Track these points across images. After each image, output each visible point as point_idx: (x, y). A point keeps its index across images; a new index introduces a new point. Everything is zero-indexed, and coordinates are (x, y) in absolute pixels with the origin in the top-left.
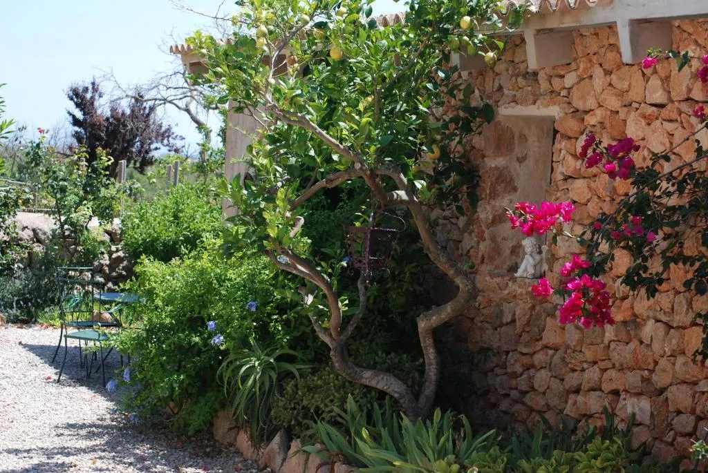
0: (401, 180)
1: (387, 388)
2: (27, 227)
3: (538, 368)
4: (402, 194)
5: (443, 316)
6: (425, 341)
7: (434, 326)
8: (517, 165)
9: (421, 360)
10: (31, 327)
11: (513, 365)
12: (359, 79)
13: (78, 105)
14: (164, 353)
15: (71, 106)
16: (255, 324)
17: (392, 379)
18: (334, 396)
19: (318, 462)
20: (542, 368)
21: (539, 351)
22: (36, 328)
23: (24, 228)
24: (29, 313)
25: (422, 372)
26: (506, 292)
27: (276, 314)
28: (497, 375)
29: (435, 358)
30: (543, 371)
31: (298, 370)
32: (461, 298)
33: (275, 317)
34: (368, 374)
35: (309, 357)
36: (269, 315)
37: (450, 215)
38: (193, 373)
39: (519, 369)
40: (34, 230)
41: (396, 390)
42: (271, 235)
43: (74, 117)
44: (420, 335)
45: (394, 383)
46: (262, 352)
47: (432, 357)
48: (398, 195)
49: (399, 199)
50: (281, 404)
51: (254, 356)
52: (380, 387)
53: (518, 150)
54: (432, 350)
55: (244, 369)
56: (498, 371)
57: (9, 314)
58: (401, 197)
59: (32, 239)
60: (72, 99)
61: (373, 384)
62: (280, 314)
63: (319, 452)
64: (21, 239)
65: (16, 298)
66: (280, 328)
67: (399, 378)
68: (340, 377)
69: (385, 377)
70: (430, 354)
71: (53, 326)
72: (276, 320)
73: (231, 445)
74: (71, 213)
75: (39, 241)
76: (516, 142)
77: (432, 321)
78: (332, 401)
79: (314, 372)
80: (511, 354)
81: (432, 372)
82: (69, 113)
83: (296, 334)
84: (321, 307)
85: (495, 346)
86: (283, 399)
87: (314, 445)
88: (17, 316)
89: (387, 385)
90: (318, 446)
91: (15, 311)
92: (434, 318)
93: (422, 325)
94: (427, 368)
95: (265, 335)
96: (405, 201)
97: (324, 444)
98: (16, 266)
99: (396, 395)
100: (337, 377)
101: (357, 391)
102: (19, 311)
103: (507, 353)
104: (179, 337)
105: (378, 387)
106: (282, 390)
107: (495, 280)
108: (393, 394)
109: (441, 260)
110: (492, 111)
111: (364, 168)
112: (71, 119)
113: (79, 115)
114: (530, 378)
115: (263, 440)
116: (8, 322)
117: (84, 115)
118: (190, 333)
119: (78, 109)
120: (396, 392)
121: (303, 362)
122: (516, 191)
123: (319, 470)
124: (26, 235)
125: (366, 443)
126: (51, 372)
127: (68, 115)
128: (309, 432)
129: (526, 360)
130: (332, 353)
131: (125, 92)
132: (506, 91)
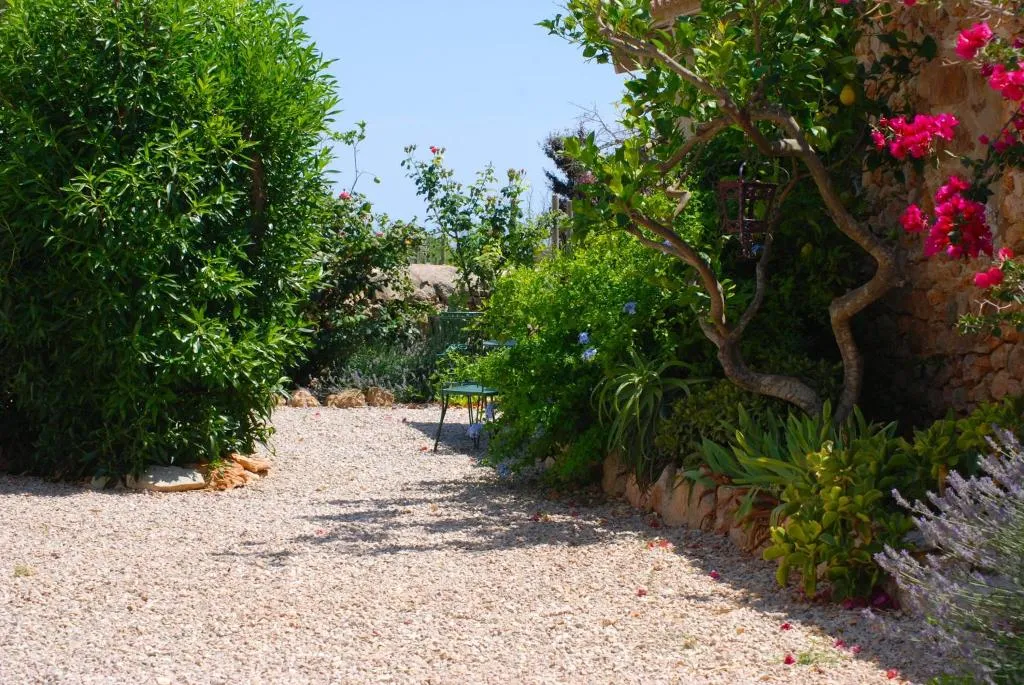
0: (792, 126)
1: (791, 397)
2: (426, 283)
3: (996, 369)
4: (794, 143)
5: (859, 302)
6: (840, 336)
7: (849, 314)
8: (972, 114)
9: (840, 364)
10: (426, 407)
11: (968, 370)
12: (741, 5)
13: (560, 163)
14: (533, 380)
15: (551, 165)
16: (635, 331)
17: (797, 385)
18: (726, 410)
19: (702, 489)
20: (1001, 369)
21: (997, 348)
22: (434, 408)
23: (423, 284)
24: (425, 390)
25: (840, 377)
26: (960, 279)
27: (662, 319)
28: (954, 388)
29: (856, 357)
30: (1001, 373)
31: (689, 386)
32: (880, 277)
33: (662, 321)
34: (766, 380)
35: (706, 370)
36: (655, 320)
37: (899, 190)
38: (569, 405)
39: (975, 375)
40: (436, 287)
41: (802, 398)
42: (617, 194)
43: (555, 179)
44: (833, 328)
45: (799, 389)
46: (645, 364)
47: (851, 357)
48: (786, 143)
49: (788, 149)
50: (666, 428)
51: (634, 371)
52: (781, 395)
53: (973, 96)
54: (850, 348)
55: (621, 387)
56: (954, 382)
57: (397, 391)
58: (791, 146)
59: (434, 299)
60: (550, 155)
61: (774, 392)
62: (667, 318)
63: (703, 477)
64: (419, 299)
65: (406, 370)
66: (666, 335)
67: (805, 383)
68: (736, 389)
69: (789, 383)
70: (849, 352)
71: (456, 405)
72: (662, 326)
73: (621, 495)
74: (475, 255)
75: (442, 300)
76: (970, 85)
77: (846, 308)
78: (724, 418)
79: (710, 386)
80: (967, 357)
81: (852, 377)
82: (548, 174)
83: (689, 342)
84: (700, 294)
85: (949, 350)
86: (669, 422)
87: (698, 469)
88: (407, 393)
89: (791, 392)
90: (702, 471)
91: (405, 387)
92: (848, 304)
93: (835, 314)
94: (846, 371)
95: (649, 345)
96: (796, 151)
97: (709, 467)
98: (410, 331)
99: (803, 405)
100: (733, 388)
101: (755, 402)
102: (411, 387)
103: (963, 356)
104: (548, 357)
105: (780, 396)
106: (669, 412)
107: (947, 264)
108: (798, 403)
109: (850, 226)
110: (935, 46)
111: (731, 106)
112: (551, 183)
113: (562, 177)
114: (988, 384)
115: (649, 482)
116: (397, 401)
117: (568, 176)
118: (563, 352)
119: (560, 170)
120: (803, 401)
121: (697, 376)
122: (973, 149)
123: (703, 499)
124: (426, 293)
125: (743, 450)
126: (430, 443)
127: (546, 179)
128: (693, 456)
129: (983, 361)
130: (720, 354)
131: (613, 135)
132: (951, 18)
